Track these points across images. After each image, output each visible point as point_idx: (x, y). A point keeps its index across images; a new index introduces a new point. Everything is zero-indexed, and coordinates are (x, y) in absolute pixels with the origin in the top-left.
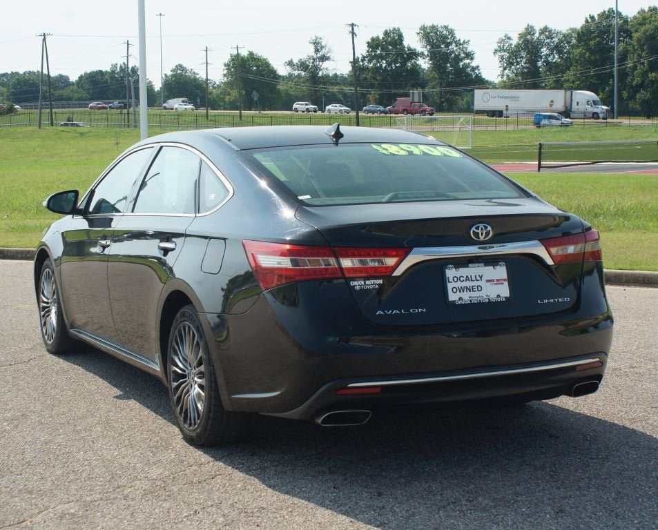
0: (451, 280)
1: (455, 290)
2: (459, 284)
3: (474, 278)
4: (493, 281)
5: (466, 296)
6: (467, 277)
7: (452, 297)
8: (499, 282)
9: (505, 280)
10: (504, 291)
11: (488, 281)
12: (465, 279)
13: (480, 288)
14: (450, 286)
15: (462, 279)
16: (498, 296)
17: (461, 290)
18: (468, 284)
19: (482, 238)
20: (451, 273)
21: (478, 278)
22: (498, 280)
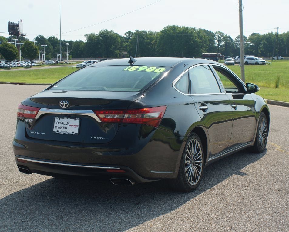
0: (56, 123)
1: (56, 127)
2: (59, 125)
3: (65, 124)
4: (72, 125)
5: (60, 130)
6: (62, 122)
7: (55, 130)
8: (75, 126)
9: (78, 126)
10: (76, 131)
11: (70, 125)
12: (61, 123)
13: (66, 128)
14: (55, 125)
15: (60, 123)
16: (73, 132)
17: (59, 127)
18: (62, 125)
19: (64, 107)
20: (57, 120)
21: (67, 124)
22: (74, 126)
